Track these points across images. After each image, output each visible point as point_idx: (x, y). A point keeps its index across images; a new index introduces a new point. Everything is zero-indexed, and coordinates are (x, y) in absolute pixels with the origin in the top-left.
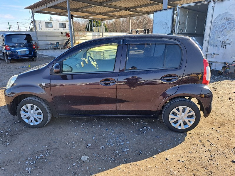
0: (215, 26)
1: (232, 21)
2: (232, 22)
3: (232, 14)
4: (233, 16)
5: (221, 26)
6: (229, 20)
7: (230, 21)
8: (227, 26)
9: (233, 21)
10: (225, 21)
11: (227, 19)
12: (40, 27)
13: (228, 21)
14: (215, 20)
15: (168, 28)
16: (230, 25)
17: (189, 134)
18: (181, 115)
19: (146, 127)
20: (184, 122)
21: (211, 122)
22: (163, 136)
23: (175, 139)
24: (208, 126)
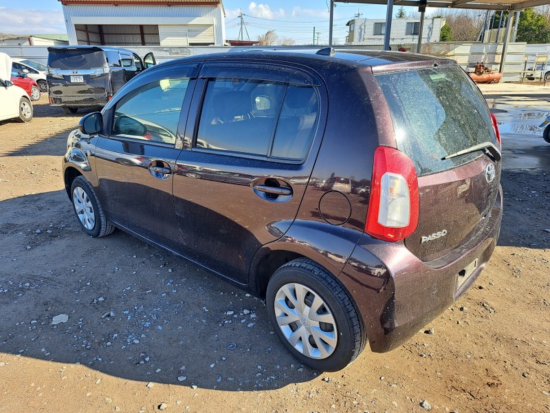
12: (360, 34)
17: (323, 380)
18: (302, 312)
19: (249, 312)
20: (311, 337)
21: (454, 384)
22: (249, 350)
23: (260, 374)
24: (420, 390)
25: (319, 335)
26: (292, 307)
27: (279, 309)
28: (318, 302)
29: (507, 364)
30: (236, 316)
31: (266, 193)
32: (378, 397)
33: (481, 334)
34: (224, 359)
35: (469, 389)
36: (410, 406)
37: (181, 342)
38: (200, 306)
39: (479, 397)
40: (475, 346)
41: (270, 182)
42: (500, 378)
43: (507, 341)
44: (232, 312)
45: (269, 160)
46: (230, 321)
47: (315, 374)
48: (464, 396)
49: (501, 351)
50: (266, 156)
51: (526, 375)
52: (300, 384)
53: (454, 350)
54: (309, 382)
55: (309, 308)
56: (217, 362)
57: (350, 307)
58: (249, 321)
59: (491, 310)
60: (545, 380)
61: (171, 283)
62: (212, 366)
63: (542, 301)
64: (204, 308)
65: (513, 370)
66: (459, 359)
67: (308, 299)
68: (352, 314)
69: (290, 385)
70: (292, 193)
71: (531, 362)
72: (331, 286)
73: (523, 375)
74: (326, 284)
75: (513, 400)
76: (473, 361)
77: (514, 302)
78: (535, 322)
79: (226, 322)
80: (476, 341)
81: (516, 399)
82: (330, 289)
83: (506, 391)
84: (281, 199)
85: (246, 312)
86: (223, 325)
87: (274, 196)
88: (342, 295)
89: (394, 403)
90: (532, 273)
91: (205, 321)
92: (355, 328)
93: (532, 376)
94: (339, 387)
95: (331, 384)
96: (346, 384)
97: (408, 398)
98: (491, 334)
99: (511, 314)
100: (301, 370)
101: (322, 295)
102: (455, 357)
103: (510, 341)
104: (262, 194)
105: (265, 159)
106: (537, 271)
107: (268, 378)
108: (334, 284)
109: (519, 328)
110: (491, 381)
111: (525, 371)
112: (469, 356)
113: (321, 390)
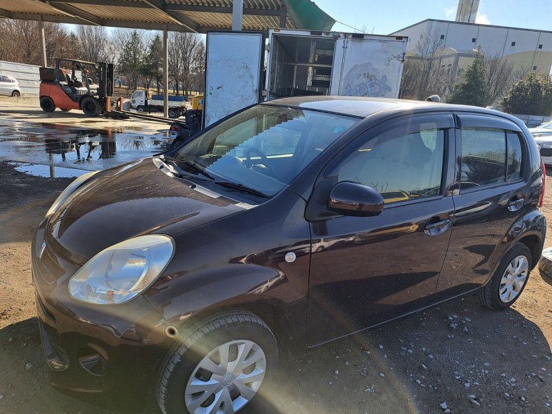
0: (349, 87)
1: (377, 82)
2: (377, 84)
3: (377, 69)
4: (378, 73)
5: (358, 89)
6: (372, 78)
7: (373, 81)
8: (369, 90)
9: (379, 81)
10: (365, 80)
11: (368, 76)
13: (371, 80)
14: (347, 75)
15: (252, 77)
16: (374, 88)
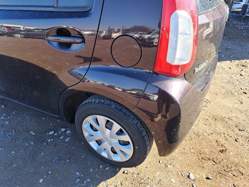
17: (124, 173)
18: (104, 134)
19: (65, 129)
20: (112, 148)
21: (203, 156)
22: (68, 161)
23: (78, 180)
24: (186, 166)
25: (118, 147)
26: (96, 130)
27: (87, 132)
28: (117, 127)
29: (225, 134)
30: (56, 134)
31: (59, 43)
32: (161, 178)
33: (207, 117)
34: (50, 172)
35: (211, 158)
36: (182, 180)
37: (15, 165)
38: (28, 131)
39: (218, 162)
40: (206, 126)
41: (62, 32)
42: (225, 145)
43: (221, 120)
44: (53, 132)
45: (56, 10)
46: (52, 140)
47: (118, 169)
48: (210, 163)
49: (220, 127)
50: (53, 7)
51: (237, 140)
52: (108, 180)
53: (196, 132)
54: (115, 177)
55: (109, 131)
56: (45, 177)
57: (142, 129)
58: (66, 136)
59: (207, 101)
60: (247, 141)
61: (5, 117)
62: (41, 181)
63: (230, 92)
64: (31, 132)
65: (230, 138)
66: (201, 137)
67: (109, 125)
68: (144, 133)
69: (102, 183)
70: (84, 41)
71: (237, 130)
72: (126, 115)
73: (236, 141)
74: (122, 114)
75: (236, 160)
76: (208, 137)
77: (217, 95)
78: (230, 105)
79: (49, 140)
80: (206, 123)
81: (237, 158)
82: (126, 118)
83: (231, 153)
84: (74, 47)
85: (63, 130)
86: (47, 144)
87: (68, 45)
88: (135, 121)
89: (172, 180)
90: (220, 76)
91: (32, 143)
92: (146, 142)
93: (240, 140)
94: (135, 176)
95: (130, 175)
96: (139, 172)
97: (179, 174)
98: (211, 117)
99: (217, 102)
100: (107, 168)
101: (120, 122)
102: (198, 136)
103: (223, 119)
104: (55, 44)
105: (52, 9)
106: (222, 74)
107: (85, 182)
108: (128, 113)
109: (224, 110)
110: (221, 149)
111: (235, 138)
112: (205, 134)
113: (124, 181)
